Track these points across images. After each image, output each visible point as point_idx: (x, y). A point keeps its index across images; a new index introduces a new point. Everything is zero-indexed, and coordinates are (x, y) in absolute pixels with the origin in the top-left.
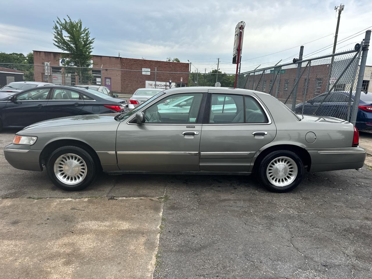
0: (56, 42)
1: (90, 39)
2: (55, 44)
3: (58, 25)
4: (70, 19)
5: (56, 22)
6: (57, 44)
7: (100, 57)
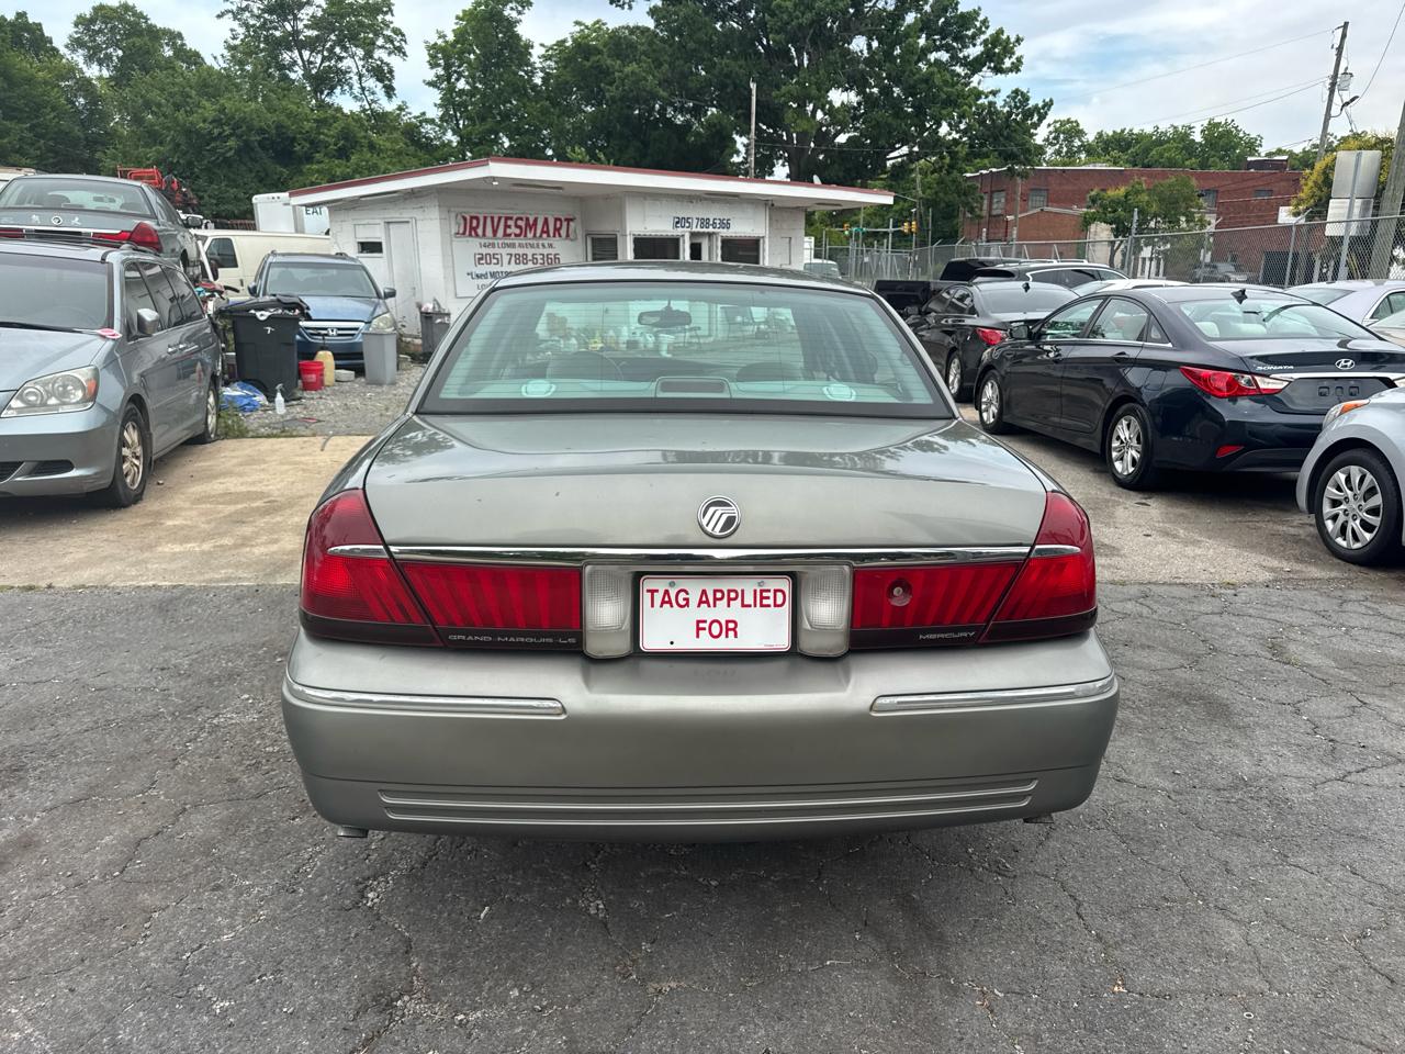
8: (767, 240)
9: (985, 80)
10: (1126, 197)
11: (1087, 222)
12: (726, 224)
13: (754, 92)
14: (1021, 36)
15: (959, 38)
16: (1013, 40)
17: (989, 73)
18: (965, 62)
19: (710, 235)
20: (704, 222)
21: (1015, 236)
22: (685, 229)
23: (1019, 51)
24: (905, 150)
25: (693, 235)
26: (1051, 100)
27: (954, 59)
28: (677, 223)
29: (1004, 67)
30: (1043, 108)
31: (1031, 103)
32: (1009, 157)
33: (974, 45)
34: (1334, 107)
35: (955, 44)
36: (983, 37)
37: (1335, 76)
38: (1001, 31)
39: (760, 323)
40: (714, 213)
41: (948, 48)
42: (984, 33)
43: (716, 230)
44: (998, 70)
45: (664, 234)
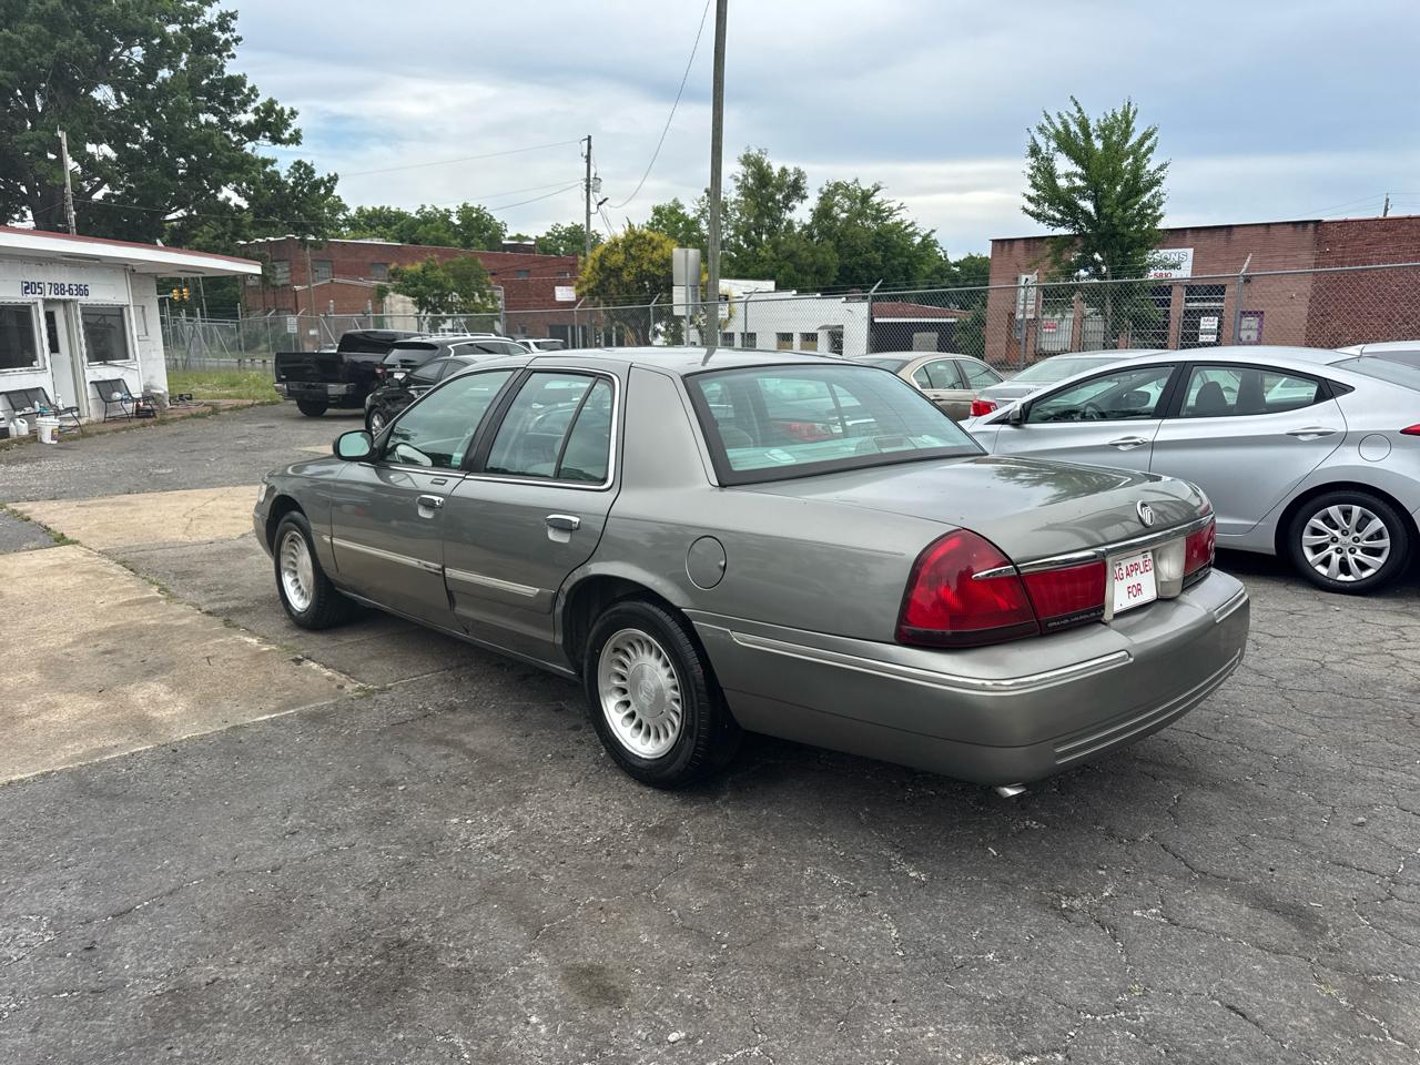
0: (1030, 199)
1: (1151, 167)
2: (1026, 211)
3: (1041, 141)
4: (1080, 110)
5: (1034, 130)
6: (1032, 207)
7: (1224, 232)
8: (132, 309)
9: (262, 148)
10: (423, 272)
11: (382, 293)
12: (83, 291)
13: (64, 141)
14: (295, 109)
15: (227, 102)
16: (287, 112)
17: (267, 142)
18: (237, 128)
19: (65, 302)
20: (59, 288)
21: (370, 308)
22: (36, 296)
23: (295, 124)
24: (181, 213)
25: (47, 302)
26: (336, 175)
27: (223, 121)
28: (27, 288)
29: (283, 137)
30: (329, 181)
31: (317, 176)
32: (301, 228)
33: (245, 112)
34: (591, 205)
35: (222, 108)
36: (253, 105)
37: (588, 180)
38: (272, 102)
39: (138, 400)
40: (66, 278)
41: (215, 112)
42: (254, 101)
43: (73, 297)
44: (276, 140)
45: (13, 301)
